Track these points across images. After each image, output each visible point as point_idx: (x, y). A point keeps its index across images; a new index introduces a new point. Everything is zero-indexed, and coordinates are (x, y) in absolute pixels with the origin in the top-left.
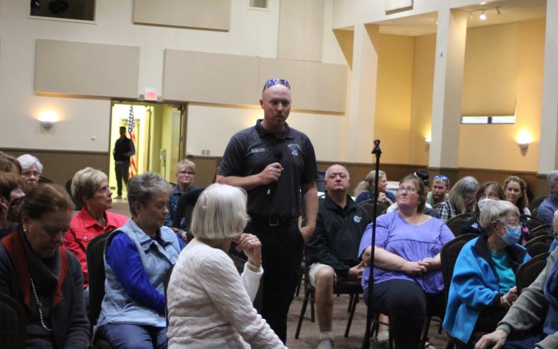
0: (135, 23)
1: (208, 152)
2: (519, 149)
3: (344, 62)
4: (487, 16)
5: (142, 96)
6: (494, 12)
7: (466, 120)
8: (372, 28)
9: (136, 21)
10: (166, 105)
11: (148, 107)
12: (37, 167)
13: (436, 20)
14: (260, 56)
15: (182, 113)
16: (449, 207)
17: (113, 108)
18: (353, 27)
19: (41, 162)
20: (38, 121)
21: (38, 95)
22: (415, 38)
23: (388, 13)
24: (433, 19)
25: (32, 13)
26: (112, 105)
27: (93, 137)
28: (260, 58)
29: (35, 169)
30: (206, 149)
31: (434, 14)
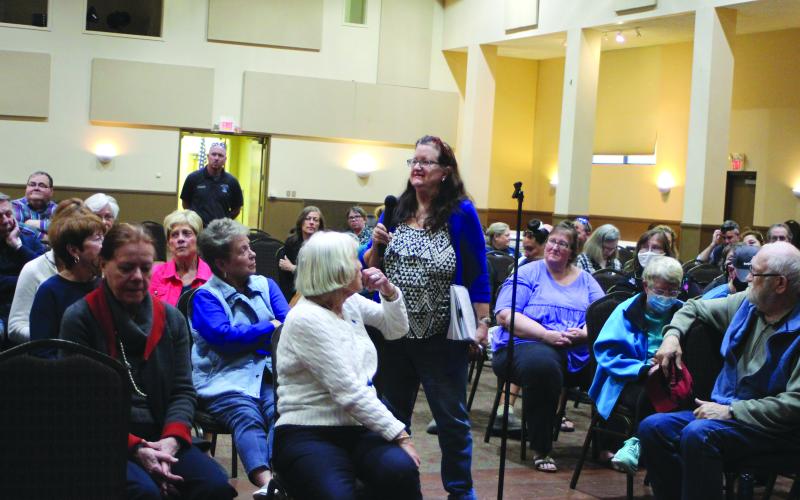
0: (209, 40)
1: (294, 193)
2: (659, 194)
3: (455, 88)
4: (626, 37)
5: (217, 127)
6: (633, 32)
7: (597, 159)
8: (489, 49)
9: (210, 38)
10: (245, 138)
11: (223, 140)
12: (110, 209)
13: (565, 41)
14: (356, 80)
15: (263, 147)
16: (585, 260)
17: (183, 140)
18: (467, 47)
19: (118, 203)
20: (92, 155)
21: (93, 123)
22: (539, 62)
23: (509, 32)
24: (561, 41)
25: (89, 28)
26: (181, 137)
27: (159, 174)
28: (356, 84)
29: (107, 212)
30: (292, 190)
31: (563, 34)
